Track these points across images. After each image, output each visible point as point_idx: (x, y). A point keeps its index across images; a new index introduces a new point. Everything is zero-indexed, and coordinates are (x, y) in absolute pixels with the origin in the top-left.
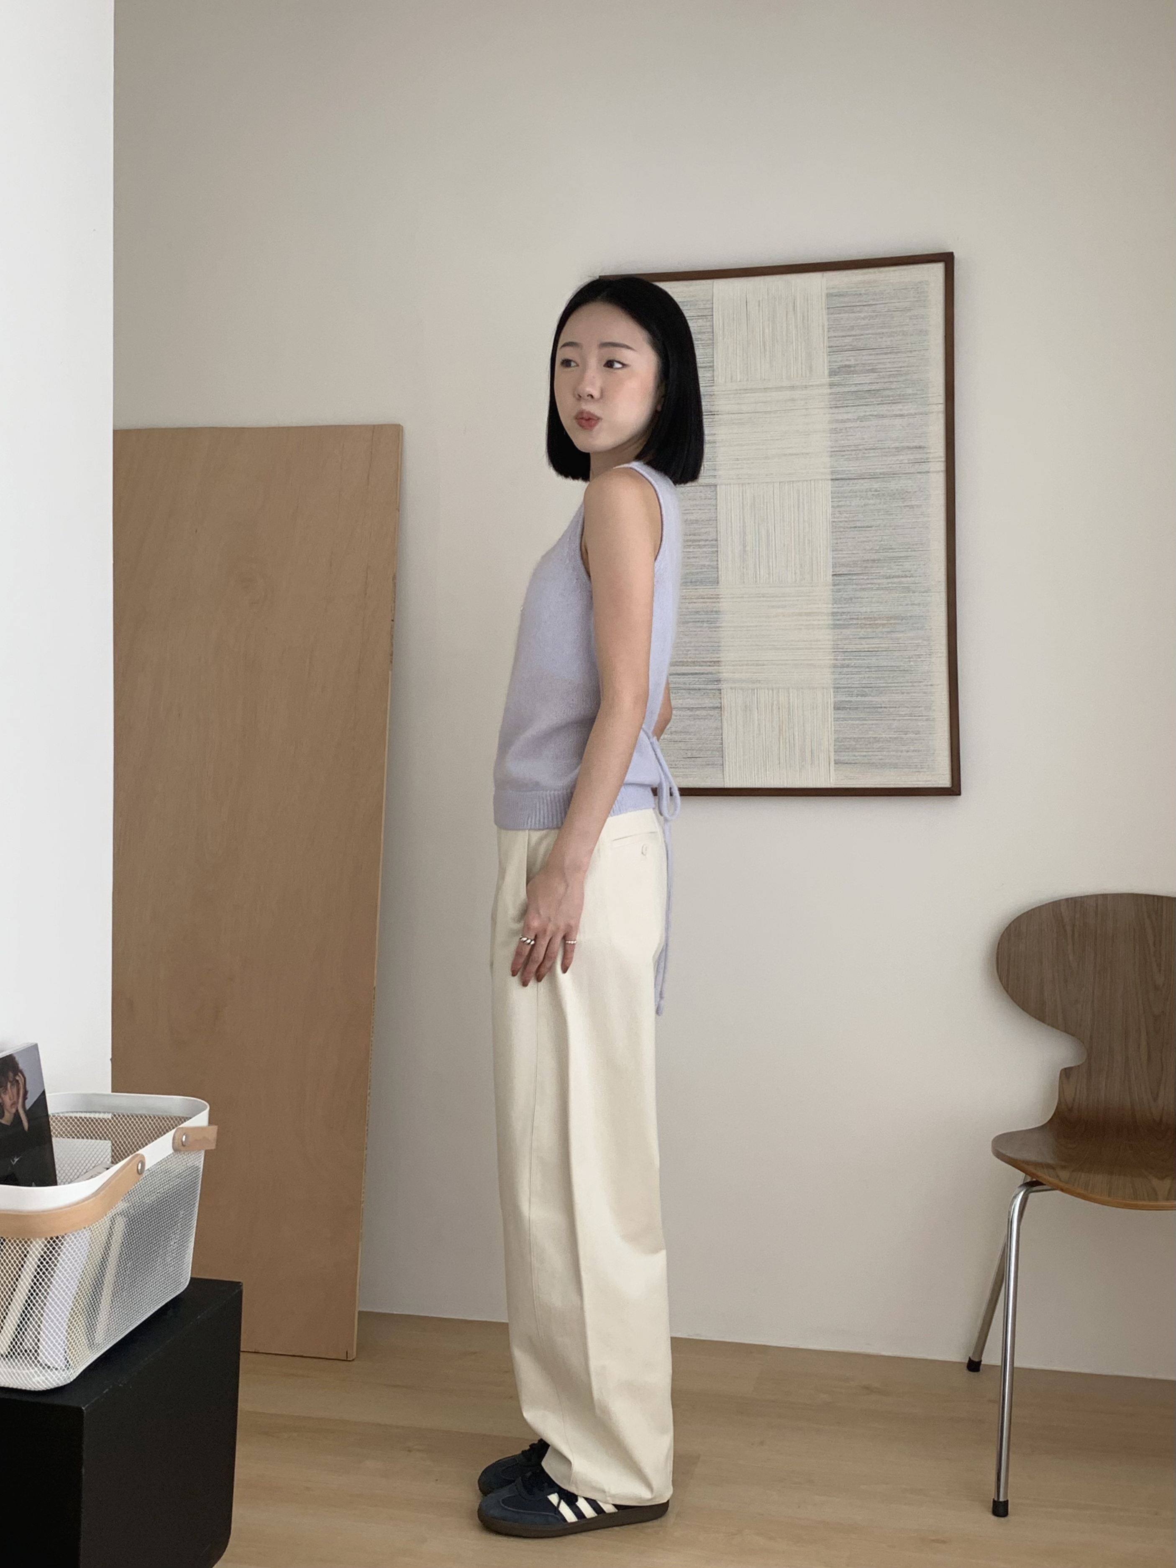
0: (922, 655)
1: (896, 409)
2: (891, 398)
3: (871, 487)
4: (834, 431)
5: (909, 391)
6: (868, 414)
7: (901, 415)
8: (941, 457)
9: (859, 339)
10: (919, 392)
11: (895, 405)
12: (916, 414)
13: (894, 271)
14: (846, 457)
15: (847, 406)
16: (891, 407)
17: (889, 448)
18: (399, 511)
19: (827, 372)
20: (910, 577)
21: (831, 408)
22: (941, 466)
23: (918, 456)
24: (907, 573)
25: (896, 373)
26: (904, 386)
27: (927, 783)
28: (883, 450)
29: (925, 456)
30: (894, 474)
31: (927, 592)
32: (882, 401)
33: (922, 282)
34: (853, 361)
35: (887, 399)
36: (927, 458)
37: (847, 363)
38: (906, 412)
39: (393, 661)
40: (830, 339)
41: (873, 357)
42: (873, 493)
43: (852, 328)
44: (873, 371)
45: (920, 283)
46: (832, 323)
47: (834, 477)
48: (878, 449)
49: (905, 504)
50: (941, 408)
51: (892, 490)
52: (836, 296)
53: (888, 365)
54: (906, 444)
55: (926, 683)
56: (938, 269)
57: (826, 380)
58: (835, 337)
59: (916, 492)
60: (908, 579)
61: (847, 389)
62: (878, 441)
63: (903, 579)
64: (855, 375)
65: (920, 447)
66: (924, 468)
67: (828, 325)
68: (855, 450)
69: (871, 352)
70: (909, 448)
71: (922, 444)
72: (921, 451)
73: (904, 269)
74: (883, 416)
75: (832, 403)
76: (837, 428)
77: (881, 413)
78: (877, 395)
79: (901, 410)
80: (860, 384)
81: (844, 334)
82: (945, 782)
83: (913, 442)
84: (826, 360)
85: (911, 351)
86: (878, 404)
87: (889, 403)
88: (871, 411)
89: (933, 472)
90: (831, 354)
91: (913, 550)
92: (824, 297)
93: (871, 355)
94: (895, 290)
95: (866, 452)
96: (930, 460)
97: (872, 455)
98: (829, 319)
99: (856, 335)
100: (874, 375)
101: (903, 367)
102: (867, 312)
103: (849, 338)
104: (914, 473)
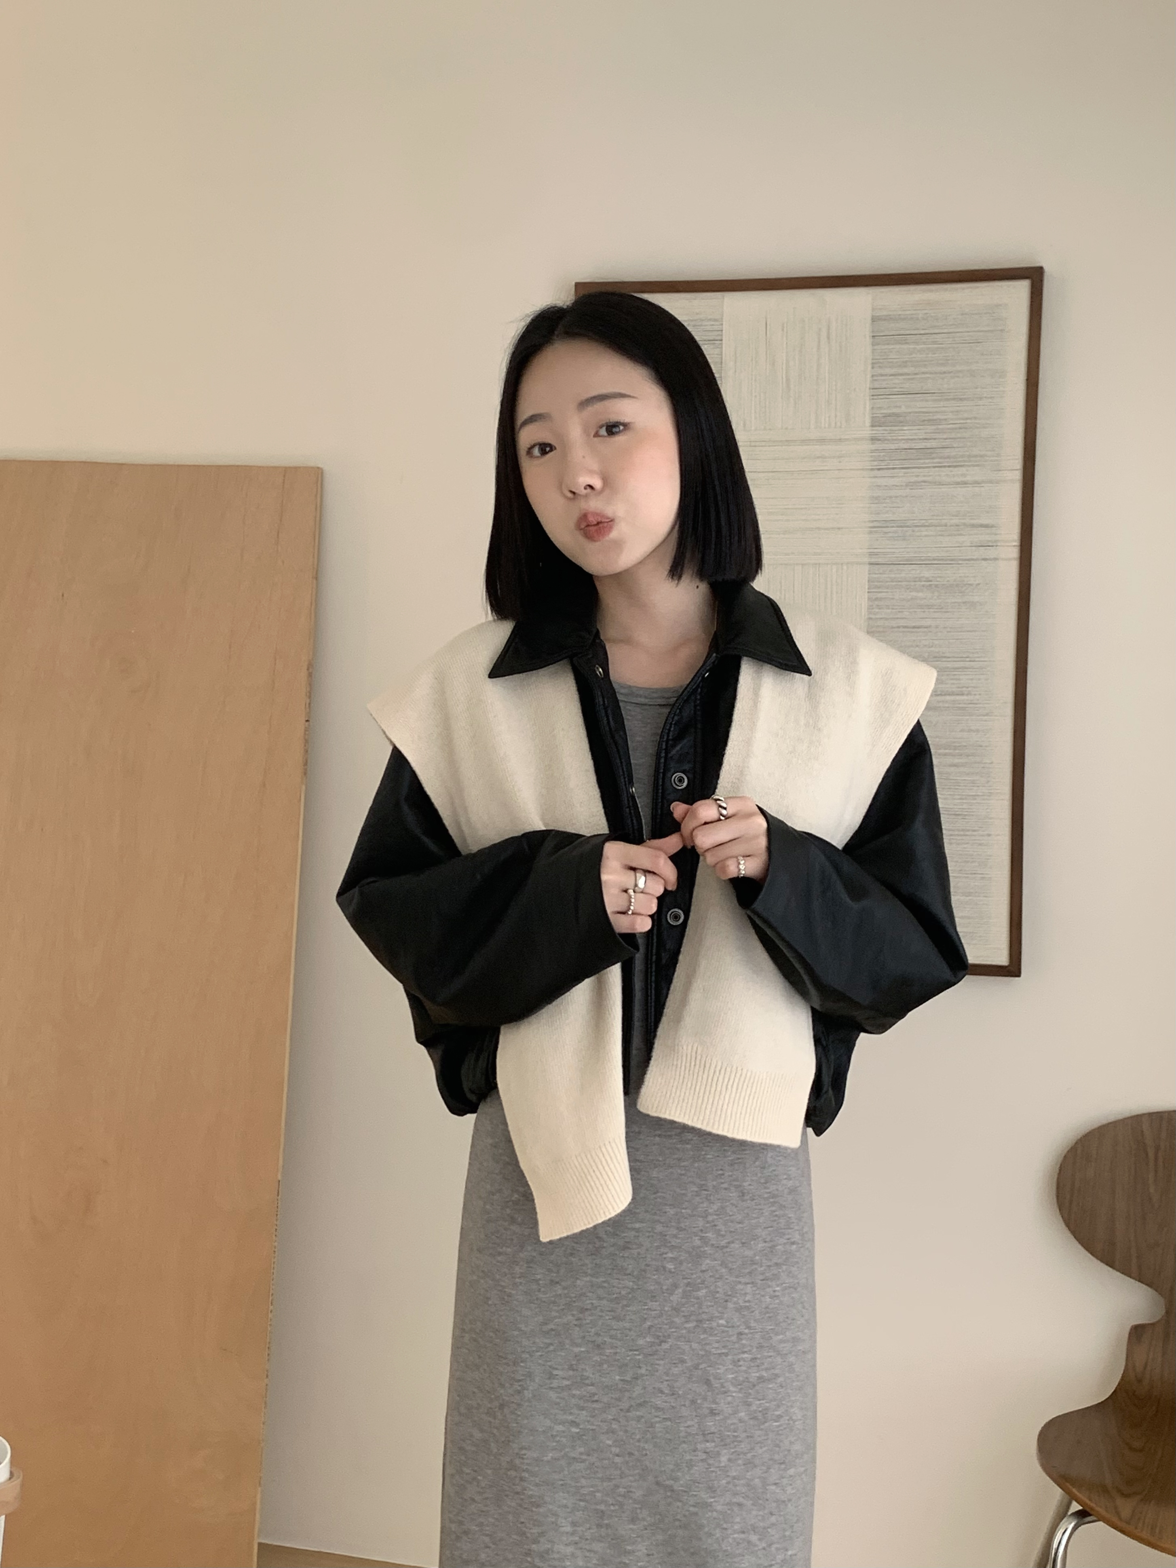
0: (978, 795)
1: (958, 474)
2: (952, 460)
3: (922, 575)
4: (876, 500)
5: (976, 451)
6: (921, 479)
7: (965, 483)
8: (1013, 540)
9: (913, 379)
10: (989, 453)
11: (956, 469)
12: (983, 482)
13: (963, 289)
14: (890, 535)
15: (893, 468)
16: (951, 471)
17: (946, 526)
19: (868, 422)
20: (967, 695)
21: (872, 469)
22: (1013, 552)
23: (985, 537)
25: (958, 426)
26: (969, 445)
28: (939, 528)
29: (993, 538)
30: (952, 560)
31: (987, 715)
32: (940, 463)
33: (1000, 305)
34: (903, 407)
35: (948, 460)
36: (996, 541)
37: (895, 410)
38: (969, 478)
39: (308, 774)
40: (874, 378)
41: (932, 404)
42: (923, 583)
43: (905, 364)
44: (931, 422)
45: (998, 306)
46: (878, 357)
47: (873, 560)
48: (931, 526)
49: (965, 600)
50: (1016, 476)
51: (948, 581)
52: (885, 320)
53: (950, 416)
54: (968, 521)
55: (983, 834)
56: (1022, 288)
57: (867, 432)
58: (882, 375)
59: (979, 584)
60: (965, 697)
61: (893, 447)
62: (933, 516)
63: (958, 698)
64: (905, 428)
65: (987, 526)
66: (991, 553)
67: (873, 359)
68: (901, 527)
69: (928, 397)
70: (973, 526)
71: (990, 522)
72: (987, 530)
73: (978, 287)
74: (940, 484)
75: (876, 463)
76: (879, 497)
77: (937, 479)
78: (934, 455)
79: (962, 475)
80: (912, 440)
81: (893, 371)
83: (978, 518)
84: (868, 404)
85: (981, 398)
86: (934, 467)
87: (949, 466)
88: (924, 476)
89: (1003, 559)
90: (875, 397)
91: (972, 659)
92: (869, 321)
93: (927, 401)
94: (962, 314)
95: (917, 529)
96: (999, 544)
97: (924, 533)
98: (873, 351)
99: (908, 374)
100: (931, 428)
101: (970, 419)
102: (924, 343)
103: (900, 377)
104: (977, 560)
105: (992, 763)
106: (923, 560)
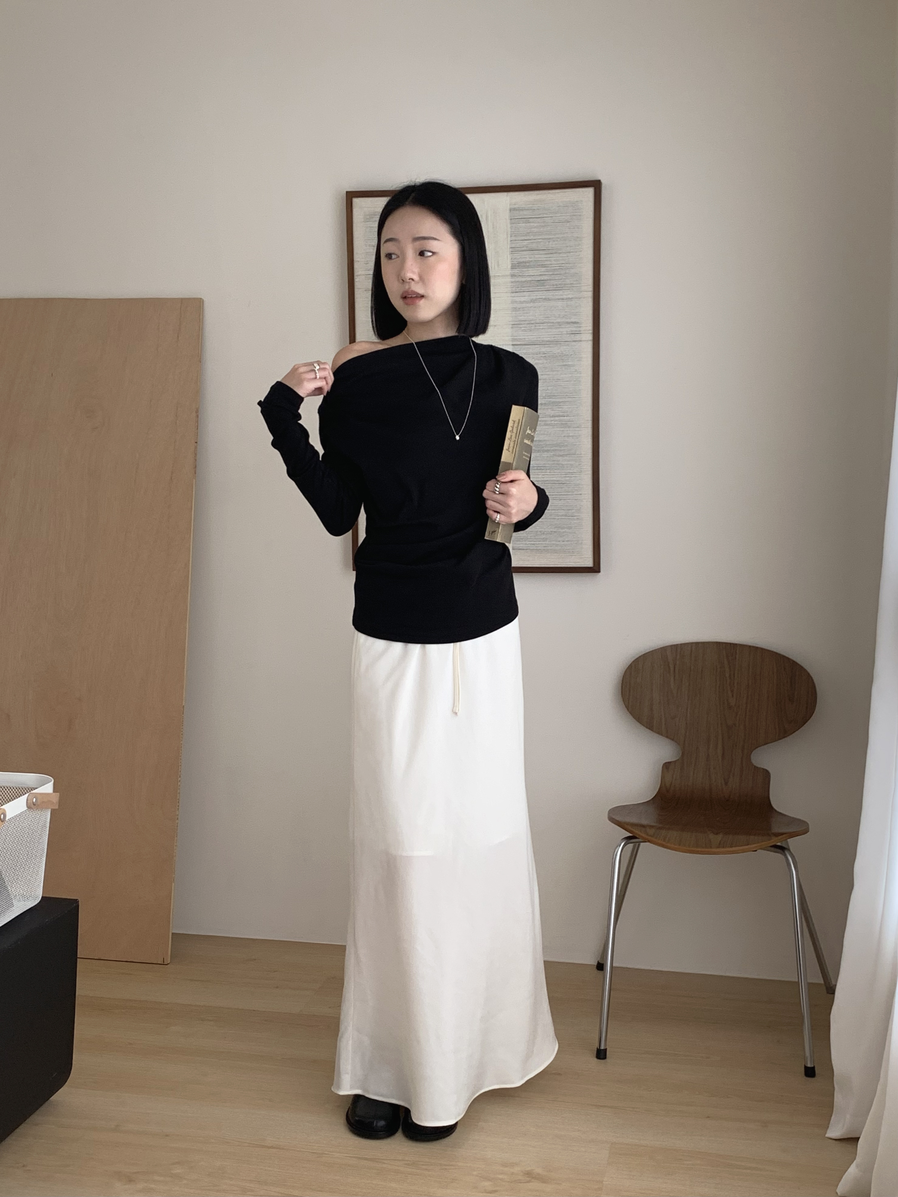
0: (574, 472)
1: (559, 294)
2: (555, 286)
3: (541, 351)
4: (515, 309)
5: (568, 281)
6: (538, 297)
7: (563, 299)
8: (589, 330)
9: (533, 242)
10: (575, 282)
11: (557, 291)
12: (572, 298)
13: (558, 193)
14: (523, 328)
15: (524, 292)
16: (555, 293)
17: (553, 323)
18: (200, 362)
19: (509, 267)
20: (567, 416)
22: (590, 337)
23: (574, 329)
24: (565, 414)
25: (558, 268)
26: (564, 277)
27: (577, 564)
28: (549, 324)
29: (578, 329)
30: (556, 342)
31: (578, 427)
32: (547, 288)
34: (528, 258)
35: (552, 287)
36: (580, 331)
37: (525, 260)
38: (565, 297)
39: (197, 472)
40: (512, 242)
41: (543, 256)
42: (541, 355)
43: (528, 234)
44: (543, 266)
45: (577, 202)
46: (513, 230)
47: (514, 343)
48: (545, 323)
49: (564, 364)
50: (590, 294)
51: (555, 354)
52: (517, 210)
53: (553, 262)
54: (565, 320)
55: (577, 493)
56: (589, 192)
57: (509, 272)
58: (516, 241)
59: (571, 355)
60: (566, 418)
61: (524, 279)
62: (546, 317)
63: (562, 418)
64: (529, 269)
65: (575, 323)
66: (578, 337)
67: (511, 232)
68: (529, 324)
69: (541, 252)
70: (568, 323)
71: (576, 320)
72: (576, 325)
73: (567, 192)
74: (549, 300)
75: (514, 289)
77: (548, 297)
78: (545, 284)
79: (562, 295)
80: (533, 276)
81: (523, 238)
82: (589, 563)
83: (571, 319)
84: (509, 258)
85: (570, 252)
86: (545, 291)
87: (554, 290)
88: (540, 296)
89: (584, 341)
90: (513, 253)
91: (569, 397)
92: (508, 211)
93: (541, 254)
94: (558, 207)
95: (537, 325)
96: (582, 333)
97: (541, 327)
98: (511, 228)
99: (530, 240)
100: (543, 269)
101: (564, 264)
102: (539, 223)
103: (525, 241)
104: (570, 341)
105: (580, 454)
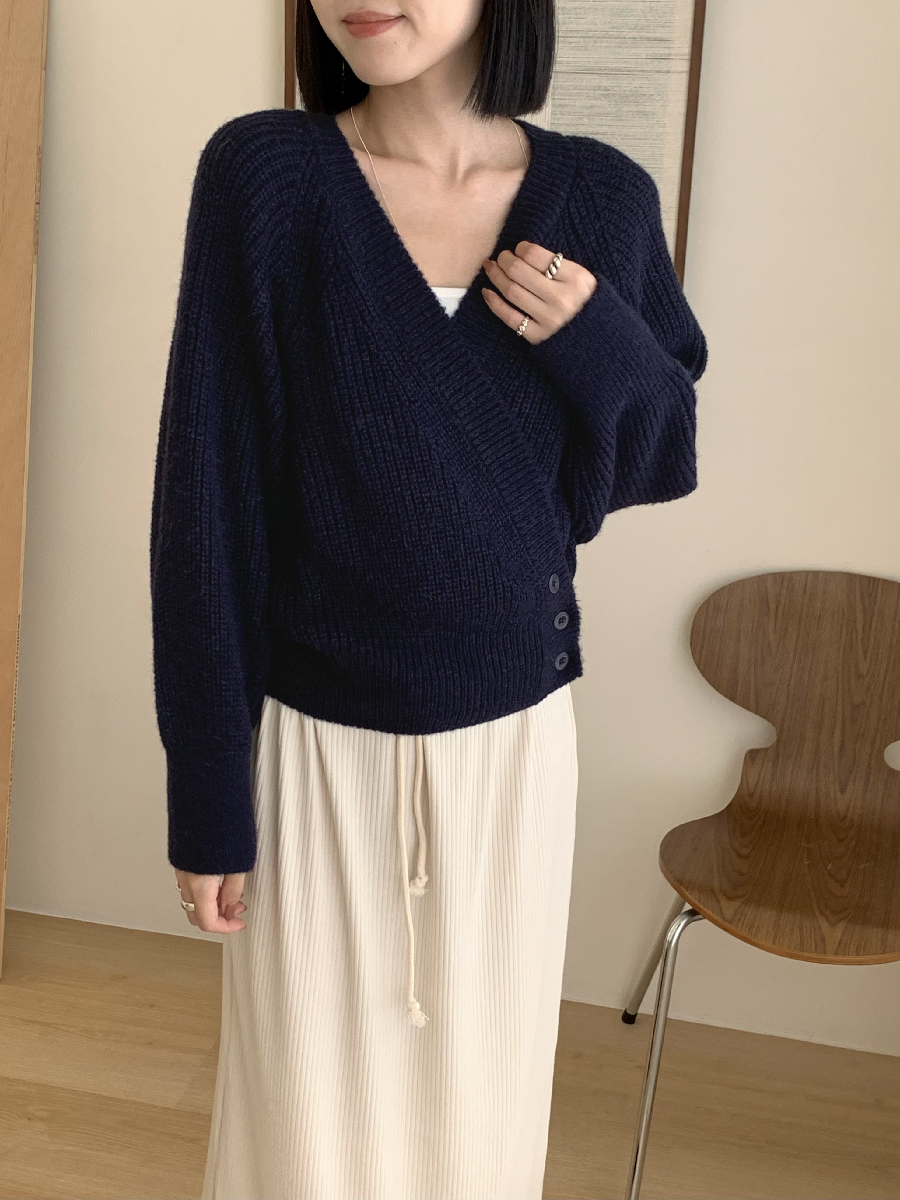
3: (601, 84)
8: (685, 55)
14: (573, 45)
17: (625, 38)
22: (684, 66)
23: (659, 51)
28: (618, 40)
29: (667, 51)
36: (669, 55)
42: (602, 92)
48: (611, 38)
51: (624, 91)
54: (645, 34)
59: (651, 95)
62: (613, 28)
65: (661, 40)
66: (664, 65)
68: (584, 37)
70: (648, 39)
71: (664, 36)
72: (662, 44)
83: (655, 33)
89: (673, 72)
95: (598, 40)
96: (671, 57)
97: (605, 44)
104: (652, 71)
106: (602, 70)
